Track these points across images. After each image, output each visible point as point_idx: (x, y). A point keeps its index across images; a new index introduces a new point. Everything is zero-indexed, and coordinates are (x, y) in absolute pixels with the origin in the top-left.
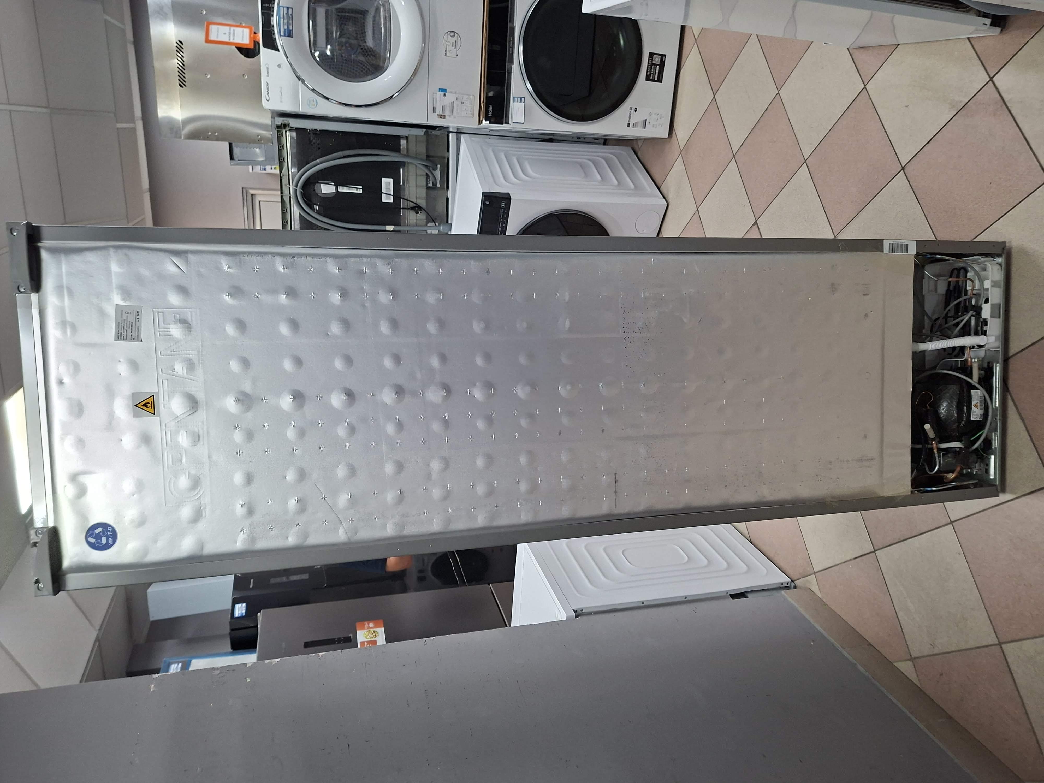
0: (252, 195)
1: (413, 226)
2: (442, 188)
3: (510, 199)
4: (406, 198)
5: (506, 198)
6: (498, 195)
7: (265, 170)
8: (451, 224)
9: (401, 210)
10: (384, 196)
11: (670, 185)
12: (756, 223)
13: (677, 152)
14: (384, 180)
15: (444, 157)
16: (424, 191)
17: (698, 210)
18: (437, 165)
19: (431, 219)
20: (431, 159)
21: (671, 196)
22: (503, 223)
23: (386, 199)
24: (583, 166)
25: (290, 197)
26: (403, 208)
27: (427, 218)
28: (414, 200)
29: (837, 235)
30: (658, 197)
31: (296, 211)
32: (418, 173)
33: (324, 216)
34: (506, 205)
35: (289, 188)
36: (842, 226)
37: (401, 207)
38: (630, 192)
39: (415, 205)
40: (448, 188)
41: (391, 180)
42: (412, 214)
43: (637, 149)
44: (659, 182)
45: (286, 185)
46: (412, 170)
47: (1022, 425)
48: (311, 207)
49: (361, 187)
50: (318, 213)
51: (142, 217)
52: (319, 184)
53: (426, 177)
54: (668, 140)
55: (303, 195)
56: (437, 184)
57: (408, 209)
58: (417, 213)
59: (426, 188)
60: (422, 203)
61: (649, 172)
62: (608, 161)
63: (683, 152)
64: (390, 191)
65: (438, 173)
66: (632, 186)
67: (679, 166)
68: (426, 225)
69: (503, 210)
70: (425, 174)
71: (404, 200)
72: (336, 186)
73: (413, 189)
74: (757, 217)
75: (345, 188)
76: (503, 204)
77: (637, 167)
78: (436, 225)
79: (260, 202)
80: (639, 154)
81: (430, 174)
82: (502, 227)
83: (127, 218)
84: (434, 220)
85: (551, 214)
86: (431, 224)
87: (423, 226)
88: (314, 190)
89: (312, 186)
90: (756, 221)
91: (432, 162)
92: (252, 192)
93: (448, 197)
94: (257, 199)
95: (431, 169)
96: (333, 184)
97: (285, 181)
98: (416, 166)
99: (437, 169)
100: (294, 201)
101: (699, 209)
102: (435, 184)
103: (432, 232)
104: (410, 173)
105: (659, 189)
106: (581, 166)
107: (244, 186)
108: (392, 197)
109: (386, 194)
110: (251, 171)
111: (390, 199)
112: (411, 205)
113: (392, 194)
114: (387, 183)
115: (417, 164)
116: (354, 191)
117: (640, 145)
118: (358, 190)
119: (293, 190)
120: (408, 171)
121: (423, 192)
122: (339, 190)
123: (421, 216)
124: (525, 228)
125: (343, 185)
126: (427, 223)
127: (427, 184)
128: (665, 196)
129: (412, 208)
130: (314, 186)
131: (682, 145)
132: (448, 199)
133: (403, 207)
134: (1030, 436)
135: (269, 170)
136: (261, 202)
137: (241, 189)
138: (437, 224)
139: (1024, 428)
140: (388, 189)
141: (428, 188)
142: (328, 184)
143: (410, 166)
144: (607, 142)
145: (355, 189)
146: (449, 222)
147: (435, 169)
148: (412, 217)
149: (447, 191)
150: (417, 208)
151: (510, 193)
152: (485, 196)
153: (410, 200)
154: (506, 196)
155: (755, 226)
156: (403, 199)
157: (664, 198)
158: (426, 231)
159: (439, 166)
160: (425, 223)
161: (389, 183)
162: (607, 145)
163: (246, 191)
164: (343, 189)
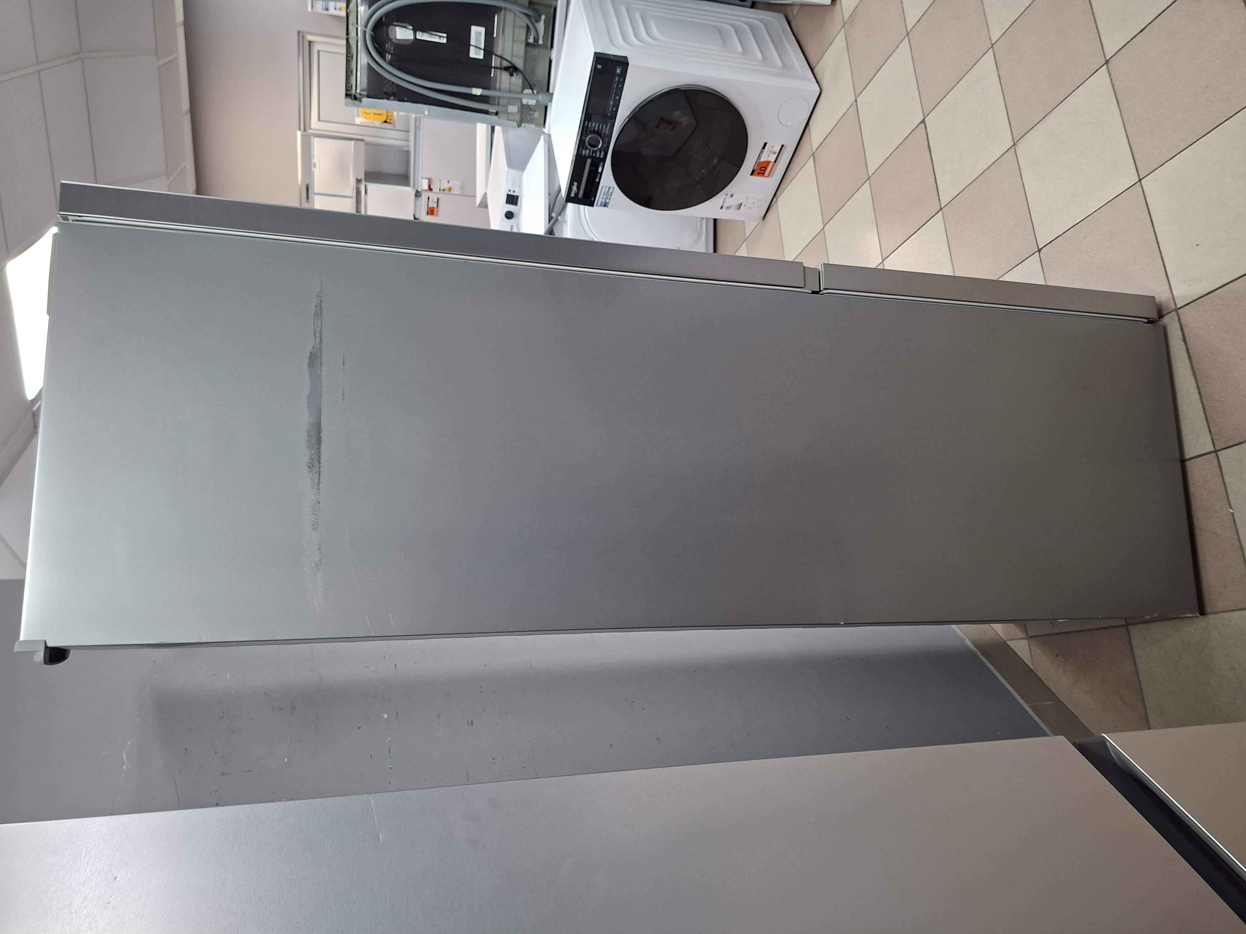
0: (310, 42)
1: (505, 92)
2: (544, 46)
3: (627, 64)
4: (499, 54)
5: (623, 63)
6: (612, 57)
7: (327, 9)
8: (552, 94)
9: (493, 70)
10: (472, 49)
11: (825, 68)
12: (923, 121)
13: (839, 24)
14: (474, 29)
15: (550, 6)
16: (522, 47)
17: (856, 101)
18: (540, 16)
19: (528, 84)
20: (535, 6)
21: (826, 81)
22: (616, 94)
23: (476, 53)
24: (721, 32)
25: (357, 41)
26: (494, 68)
27: (523, 82)
28: (509, 59)
29: (1018, 141)
30: (810, 80)
31: (363, 60)
32: (517, 23)
33: (399, 69)
34: (621, 72)
35: (357, 28)
36: (1025, 131)
37: (493, 65)
38: (776, 70)
39: (509, 65)
40: (552, 46)
41: (482, 30)
42: (505, 75)
43: (791, 18)
44: (813, 62)
45: (353, 24)
46: (510, 17)
47: (1193, 381)
48: (383, 56)
49: (445, 35)
50: (391, 64)
51: (175, 56)
52: (393, 27)
53: (526, 29)
54: (830, 8)
55: (374, 39)
56: (538, 39)
57: (500, 69)
58: (512, 75)
59: (524, 44)
60: (519, 63)
61: (802, 48)
62: (752, 28)
63: (849, 24)
64: (480, 43)
65: (541, 26)
66: (780, 64)
67: (839, 43)
68: (522, 92)
69: (617, 79)
70: (525, 25)
71: (497, 57)
72: (415, 30)
73: (508, 44)
74: (926, 113)
75: (425, 34)
76: (618, 71)
77: (789, 41)
78: (533, 93)
79: (319, 51)
80: (793, 24)
81: (531, 27)
82: (615, 100)
83: (157, 53)
84: (533, 87)
85: (677, 89)
86: (528, 91)
87: (517, 93)
88: (387, 34)
89: (385, 28)
90: (925, 118)
91: (535, 10)
92: (310, 38)
93: (552, 58)
94: (316, 48)
95: (533, 19)
96: (411, 27)
97: (352, 19)
98: (515, 14)
99: (540, 20)
100: (363, 46)
101: (858, 100)
102: (536, 40)
103: (528, 102)
104: (507, 22)
105: (812, 70)
106: (720, 32)
107: (301, 29)
108: (482, 52)
109: (475, 47)
110: (310, 9)
111: (479, 54)
112: (505, 64)
113: (483, 47)
114: (477, 33)
115: (516, 12)
116: (436, 39)
117: (795, 12)
118: (441, 39)
119: (362, 31)
120: (504, 20)
121: (520, 49)
122: (418, 37)
123: (517, 80)
124: (643, 104)
125: (424, 30)
126: (523, 89)
127: (527, 39)
128: (819, 80)
129: (506, 69)
130: (387, 29)
131: (847, 15)
132: (550, 61)
133: (496, 66)
134: (1200, 394)
135: (332, 11)
136: (320, 53)
137: (297, 34)
138: (535, 92)
139: (1195, 385)
140: (478, 40)
141: (528, 44)
142: (405, 27)
143: (508, 14)
144: (756, 5)
145: (438, 37)
146: (551, 91)
147: (538, 21)
148: (505, 80)
149: (551, 50)
150: (512, 69)
151: (628, 57)
152: (597, 58)
153: (505, 57)
154: (622, 60)
155: (922, 125)
156: (496, 55)
157: (817, 82)
158: (521, 100)
159: (543, 17)
160: (520, 89)
161: (480, 33)
162: (756, 8)
163: (303, 36)
164: (422, 36)
